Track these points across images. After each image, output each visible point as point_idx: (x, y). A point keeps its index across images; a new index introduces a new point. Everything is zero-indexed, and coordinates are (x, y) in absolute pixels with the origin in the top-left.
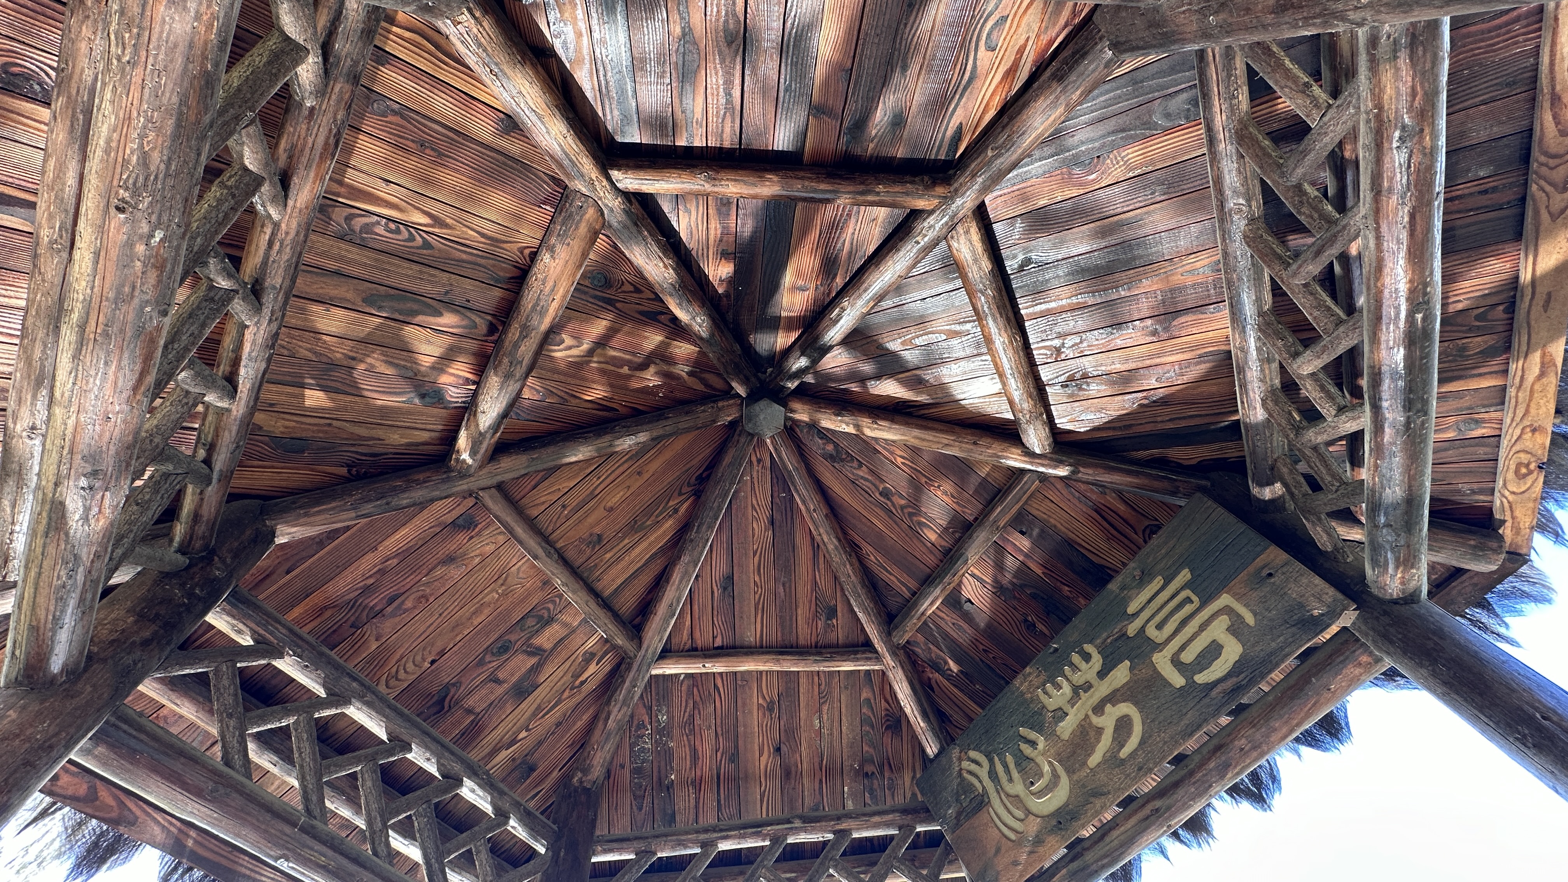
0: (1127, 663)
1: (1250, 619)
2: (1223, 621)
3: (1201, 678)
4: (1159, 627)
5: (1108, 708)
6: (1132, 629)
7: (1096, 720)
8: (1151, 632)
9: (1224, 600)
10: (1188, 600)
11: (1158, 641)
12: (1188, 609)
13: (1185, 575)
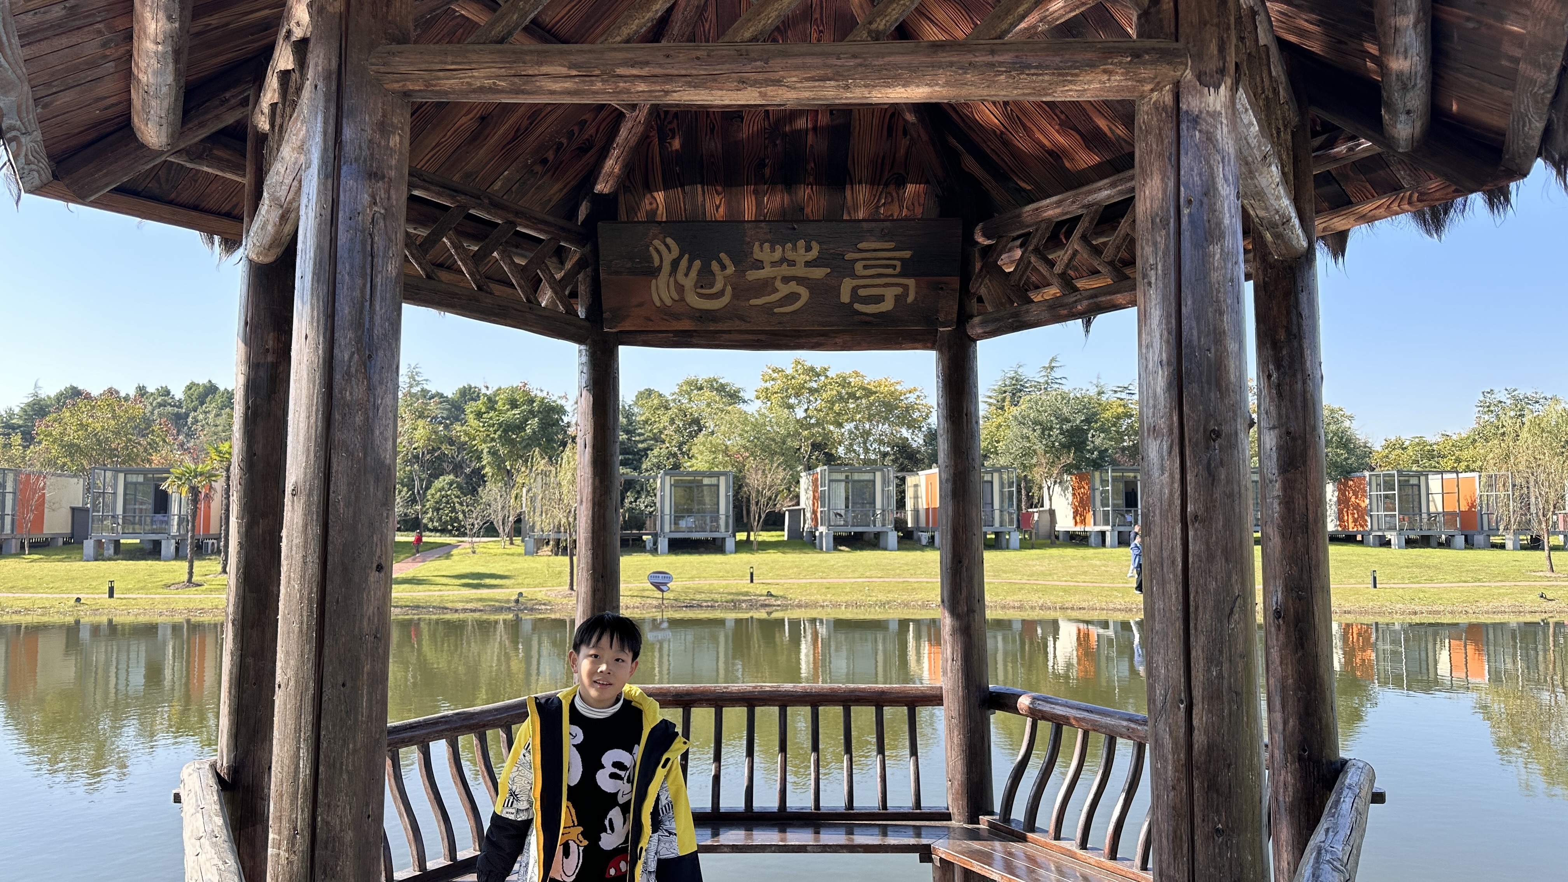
0: (829, 270)
1: (910, 299)
2: (899, 290)
3: (857, 306)
4: (865, 267)
5: (793, 284)
6: (849, 256)
7: (778, 284)
8: (859, 266)
9: (911, 282)
10: (894, 267)
11: (856, 273)
12: (890, 271)
13: (907, 254)
